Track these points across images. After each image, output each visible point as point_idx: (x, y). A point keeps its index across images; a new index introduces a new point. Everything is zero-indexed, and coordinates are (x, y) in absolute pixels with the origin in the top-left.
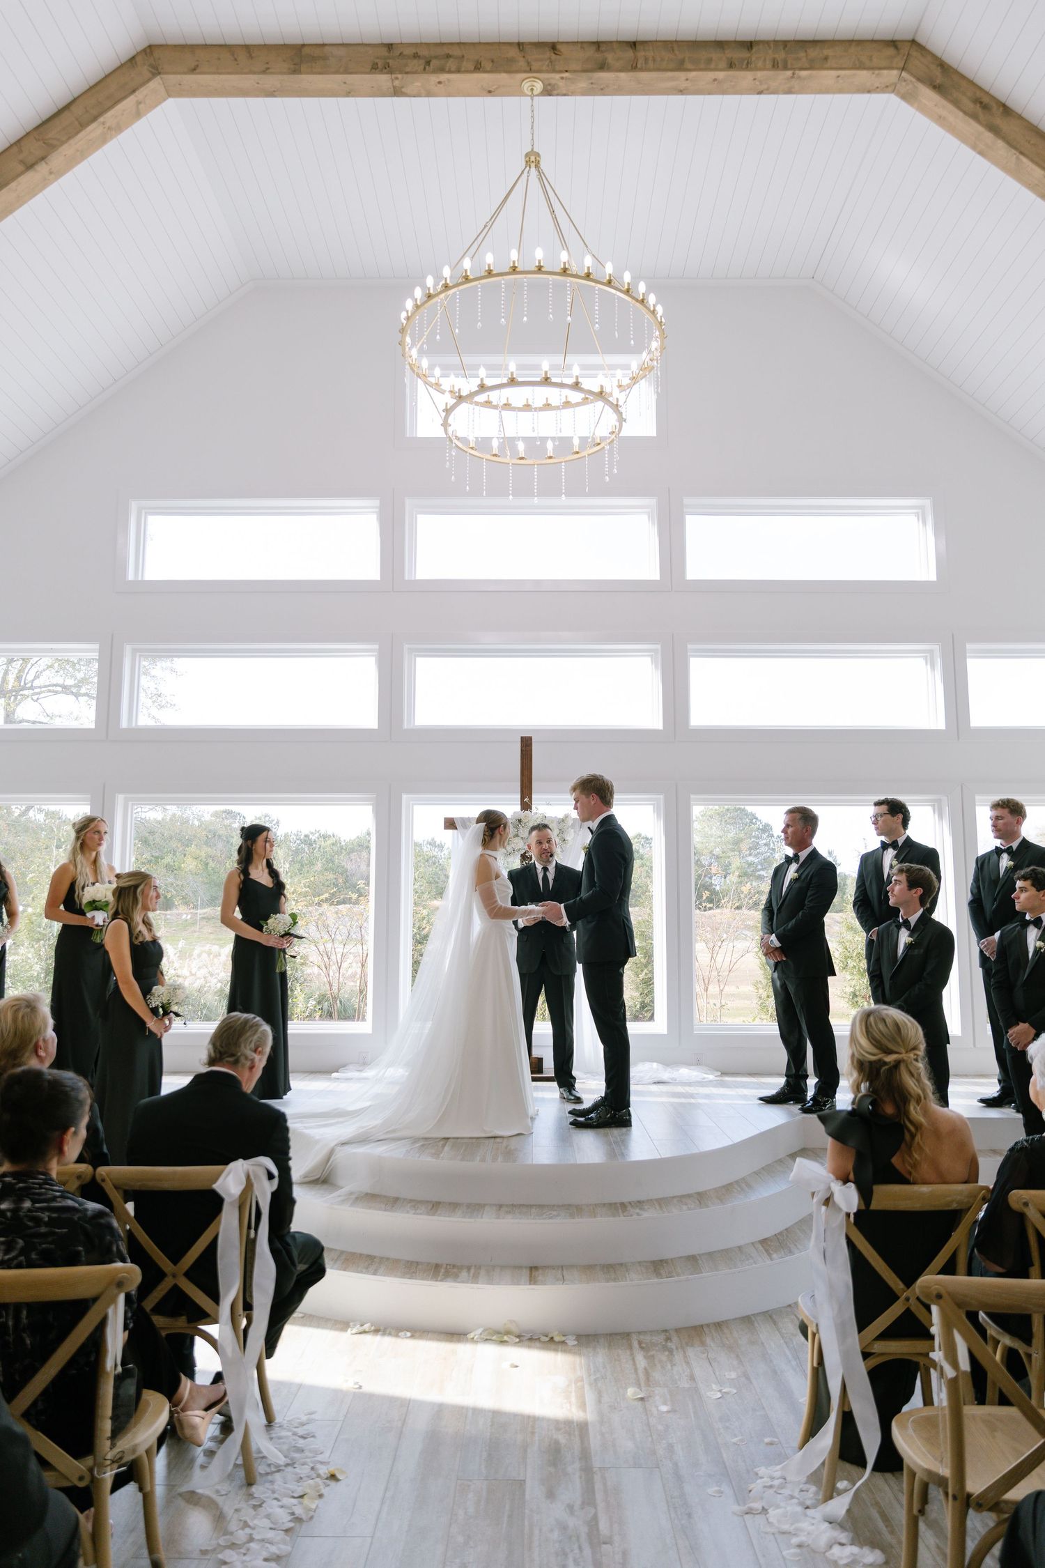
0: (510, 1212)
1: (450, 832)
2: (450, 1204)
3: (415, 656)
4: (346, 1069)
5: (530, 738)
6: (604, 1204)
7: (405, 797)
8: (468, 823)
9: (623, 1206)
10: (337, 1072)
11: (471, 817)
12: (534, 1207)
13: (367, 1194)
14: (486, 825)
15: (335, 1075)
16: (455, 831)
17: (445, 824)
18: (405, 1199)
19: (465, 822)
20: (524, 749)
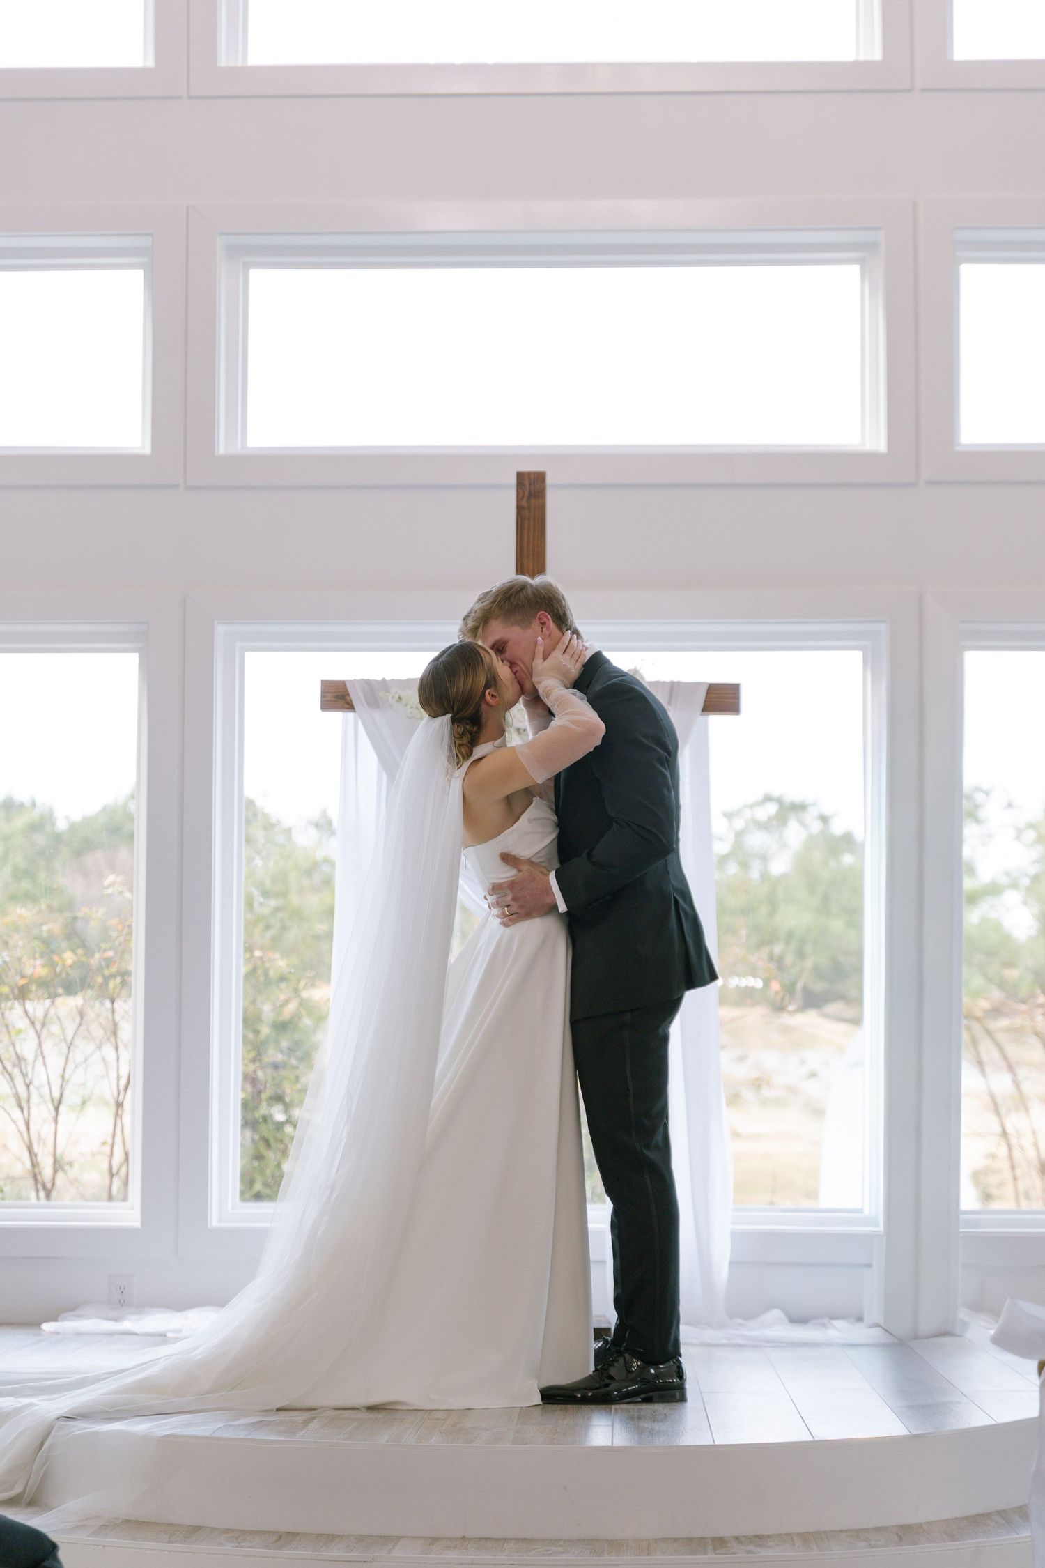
0: (455, 1547)
1: (337, 717)
2: (319, 1535)
3: (247, 266)
4: (79, 1316)
5: (540, 478)
6: (675, 1540)
7: (221, 629)
8: (381, 694)
9: (720, 1543)
10: (56, 1320)
11: (388, 678)
12: (513, 1541)
13: (127, 1521)
14: (453, 720)
15: (47, 1327)
16: (350, 715)
17: (322, 696)
18: (214, 1529)
19: (376, 693)
20: (524, 503)
